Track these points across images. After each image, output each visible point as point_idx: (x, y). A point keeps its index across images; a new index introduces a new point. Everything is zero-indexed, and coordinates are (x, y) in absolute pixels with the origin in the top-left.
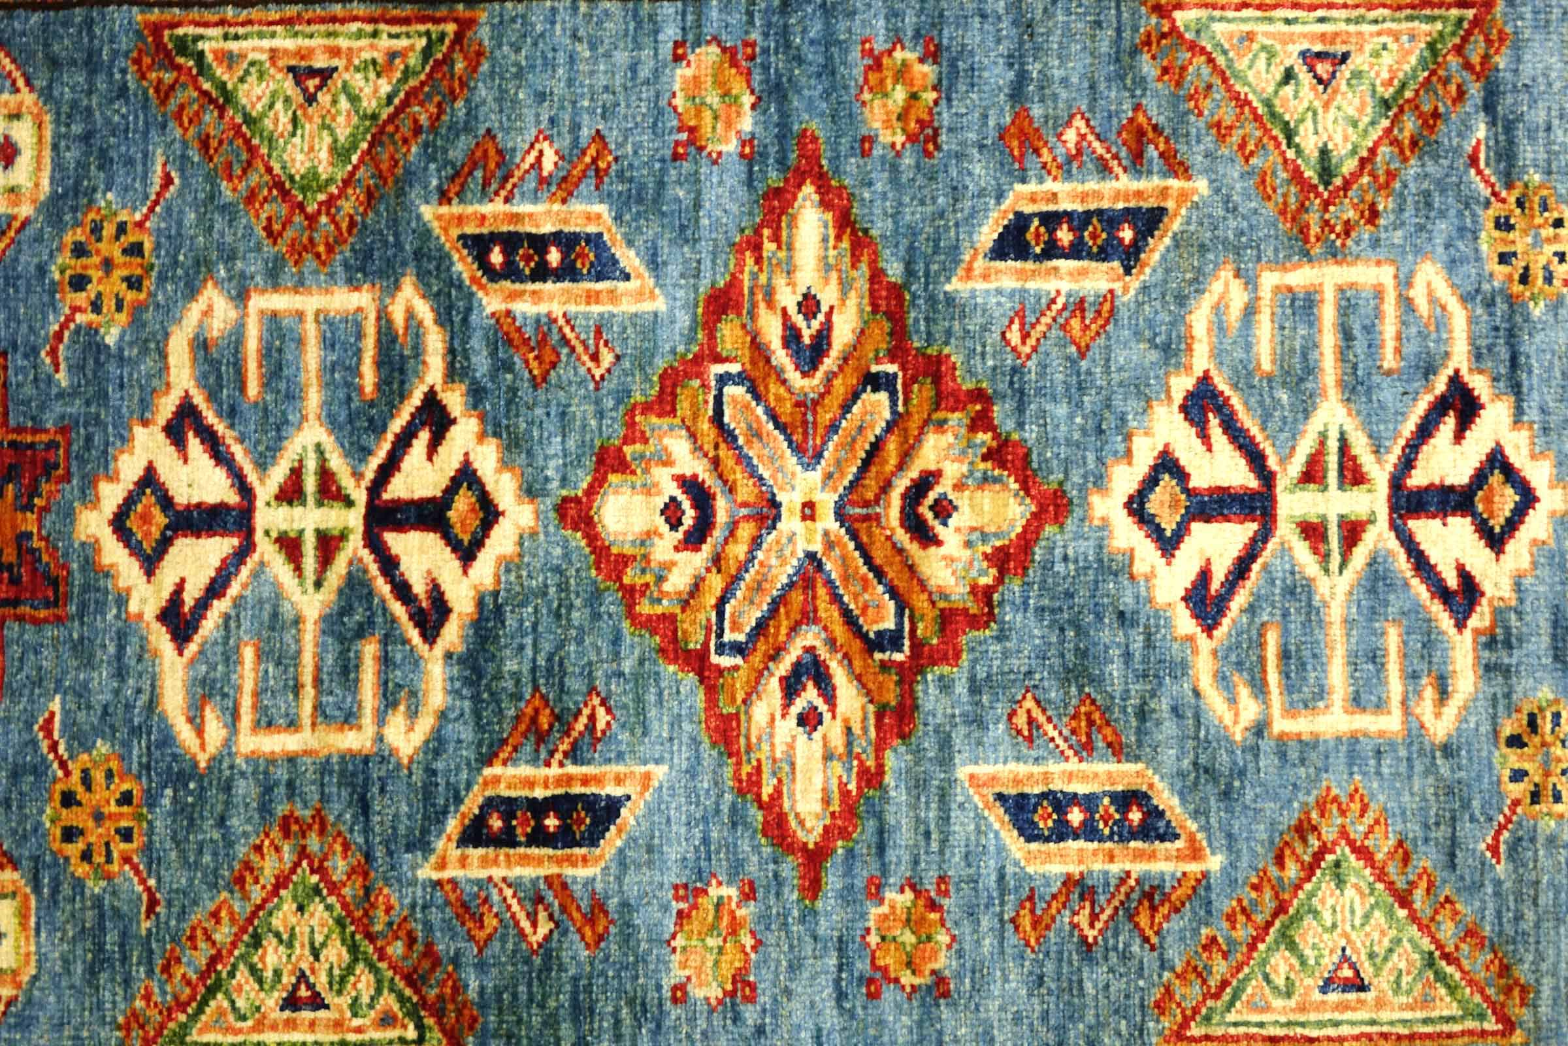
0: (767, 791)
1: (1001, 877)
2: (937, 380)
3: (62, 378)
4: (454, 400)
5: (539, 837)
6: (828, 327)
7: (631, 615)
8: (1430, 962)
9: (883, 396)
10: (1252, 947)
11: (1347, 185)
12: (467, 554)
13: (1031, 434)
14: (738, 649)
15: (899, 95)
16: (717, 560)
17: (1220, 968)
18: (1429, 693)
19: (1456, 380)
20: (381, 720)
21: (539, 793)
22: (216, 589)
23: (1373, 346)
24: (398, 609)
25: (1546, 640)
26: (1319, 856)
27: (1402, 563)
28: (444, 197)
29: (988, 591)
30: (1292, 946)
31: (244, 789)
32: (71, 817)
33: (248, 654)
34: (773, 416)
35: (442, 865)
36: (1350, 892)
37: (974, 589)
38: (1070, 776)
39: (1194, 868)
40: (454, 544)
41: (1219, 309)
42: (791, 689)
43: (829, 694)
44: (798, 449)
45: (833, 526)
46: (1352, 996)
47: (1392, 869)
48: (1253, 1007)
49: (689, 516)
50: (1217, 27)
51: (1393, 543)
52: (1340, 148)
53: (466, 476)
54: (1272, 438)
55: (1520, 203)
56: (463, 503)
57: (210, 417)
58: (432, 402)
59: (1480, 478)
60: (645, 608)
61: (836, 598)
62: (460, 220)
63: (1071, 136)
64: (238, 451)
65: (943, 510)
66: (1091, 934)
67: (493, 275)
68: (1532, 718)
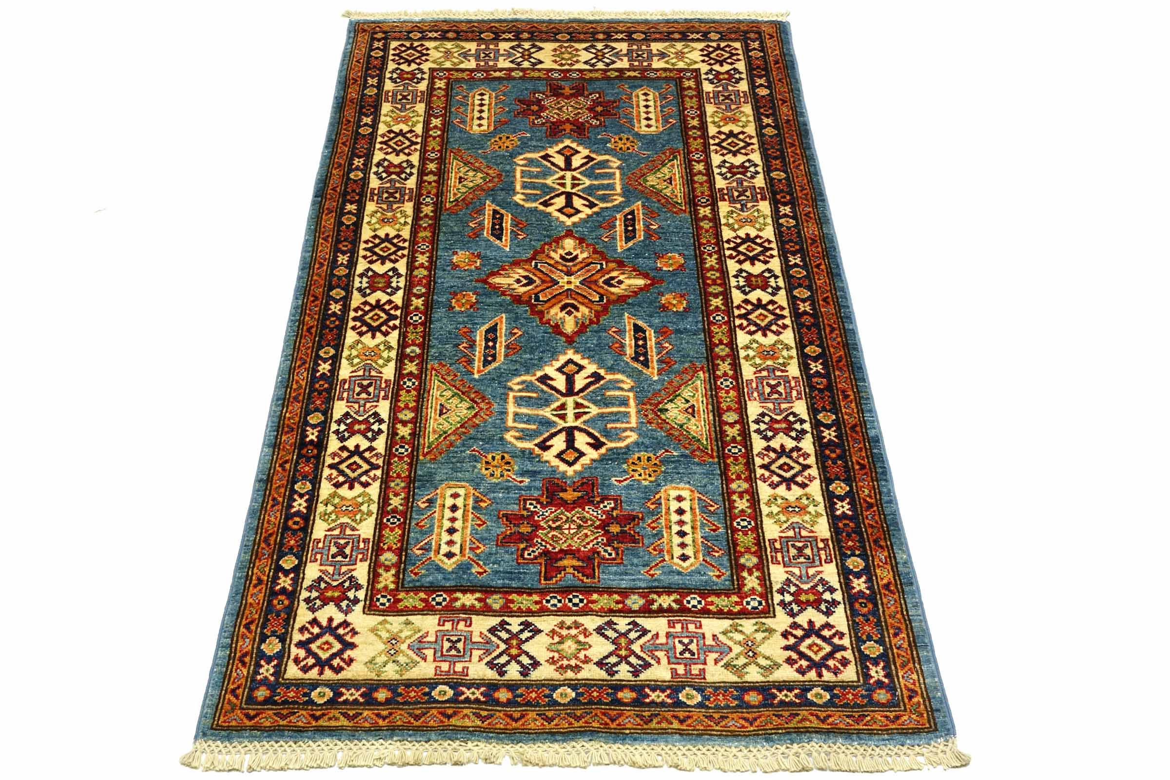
0: (502, 272)
1: (476, 324)
2: (602, 311)
3: (600, 137)
4: (595, 209)
5: (494, 224)
6: (615, 286)
7: (545, 244)
8: (445, 432)
9: (598, 299)
10: (454, 386)
11: (658, 416)
12: (560, 210)
13: (588, 334)
14: (536, 265)
15: (675, 302)
16: (557, 262)
17: (449, 378)
18: (517, 434)
19: (604, 444)
20: (523, 194)
21: (504, 225)
22: (553, 164)
23: (614, 421)
24: (548, 197)
25: (530, 469)
26: (476, 402)
27: (554, 430)
28: (643, 206)
29: (549, 323)
30: (453, 396)
31: (508, 167)
32: (504, 139)
33: (538, 170)
34: (593, 275)
35: (489, 206)
36: (465, 411)
37: (550, 320)
38: (501, 343)
39: (475, 371)
40: (563, 208)
41: (623, 382)
42: (525, 277)
43: (525, 285)
44: (584, 280)
45: (566, 288)
46: (438, 412)
47: (470, 422)
48: (438, 387)
49: (569, 257)
50: (699, 382)
51: (559, 428)
52: (669, 414)
53: (578, 211)
54: (588, 394)
55: (655, 464)
56: (572, 211)
57: (591, 164)
58: (596, 205)
59: (577, 450)
60: (546, 247)
61: (548, 288)
62: (638, 210)
63: (667, 345)
64: (584, 168)
65: (569, 313)
66: (461, 347)
67: (625, 216)
68: (509, 463)
